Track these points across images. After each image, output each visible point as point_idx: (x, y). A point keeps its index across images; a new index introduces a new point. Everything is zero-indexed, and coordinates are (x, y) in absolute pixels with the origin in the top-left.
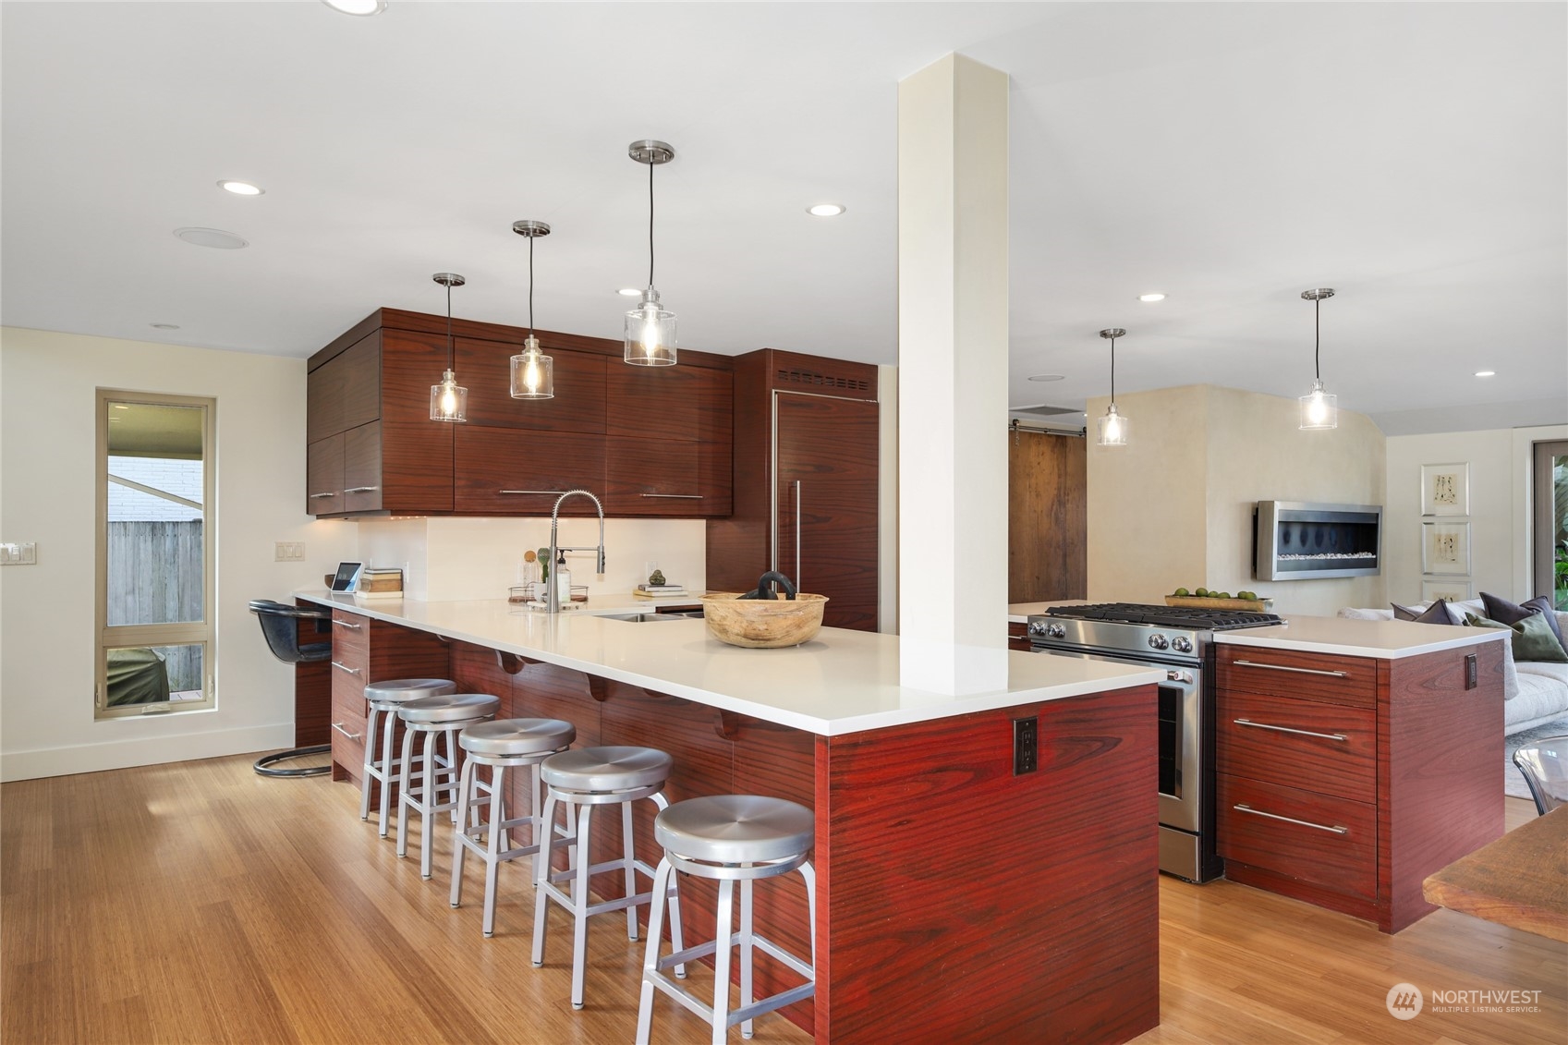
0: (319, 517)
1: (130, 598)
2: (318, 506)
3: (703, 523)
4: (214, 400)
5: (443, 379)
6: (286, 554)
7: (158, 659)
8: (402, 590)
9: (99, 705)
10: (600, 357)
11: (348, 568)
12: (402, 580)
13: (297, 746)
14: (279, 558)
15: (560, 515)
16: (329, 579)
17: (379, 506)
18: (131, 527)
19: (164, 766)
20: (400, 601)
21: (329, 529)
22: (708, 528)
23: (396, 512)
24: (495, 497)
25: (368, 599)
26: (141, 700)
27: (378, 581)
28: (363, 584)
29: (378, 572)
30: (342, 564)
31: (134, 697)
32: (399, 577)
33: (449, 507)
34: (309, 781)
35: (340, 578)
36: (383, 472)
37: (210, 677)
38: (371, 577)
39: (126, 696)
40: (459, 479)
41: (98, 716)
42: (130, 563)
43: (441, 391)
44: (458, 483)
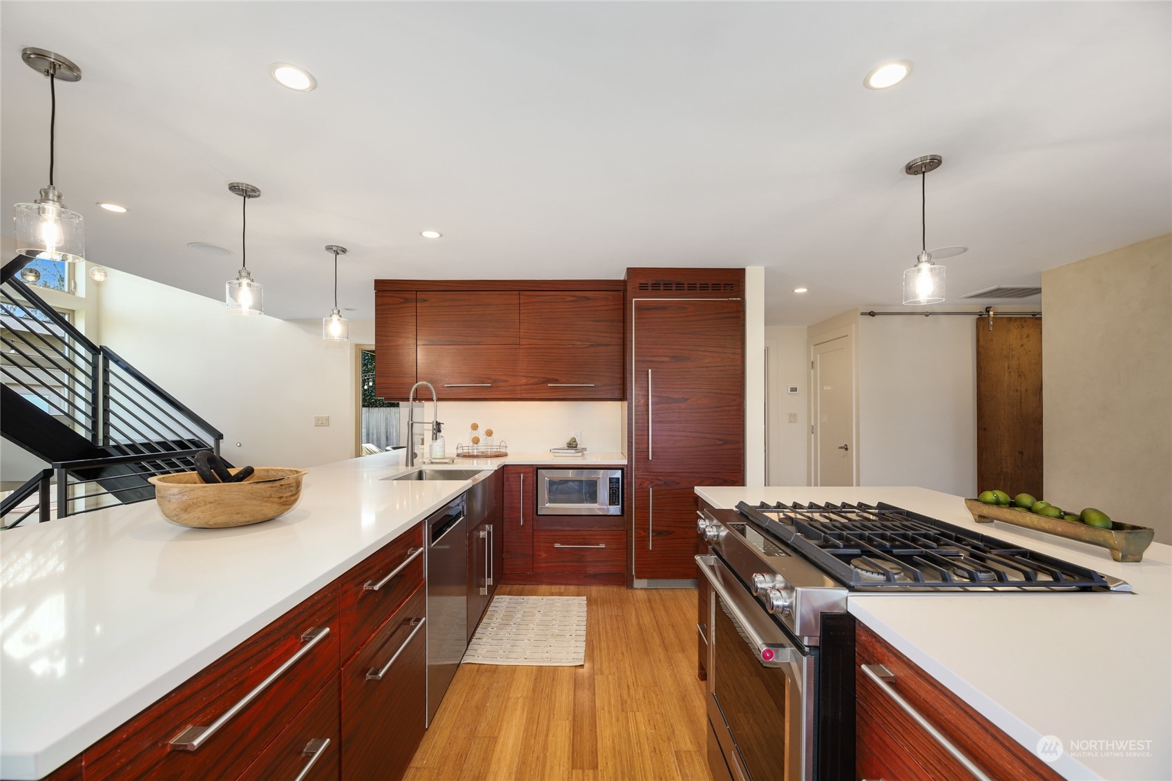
10: (515, 292)
40: (420, 378)
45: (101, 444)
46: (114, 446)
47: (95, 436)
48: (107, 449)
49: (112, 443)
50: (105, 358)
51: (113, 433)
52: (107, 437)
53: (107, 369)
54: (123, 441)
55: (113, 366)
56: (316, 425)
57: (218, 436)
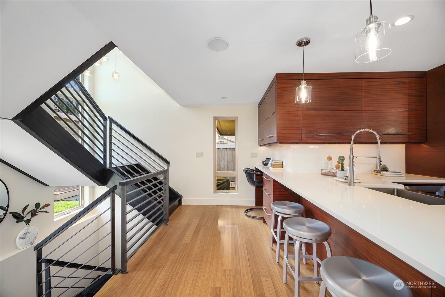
0: (261, 146)
1: (232, 163)
2: (261, 143)
3: (404, 146)
4: (237, 117)
5: (301, 84)
6: (254, 155)
7: (227, 179)
8: (283, 167)
9: (215, 189)
10: (360, 80)
11: (268, 159)
12: (283, 164)
13: (256, 205)
14: (251, 157)
15: (355, 142)
16: (263, 162)
17: (276, 141)
18: (232, 149)
19: (227, 206)
20: (282, 171)
21: (264, 149)
22: (407, 148)
23: (281, 143)
24: (317, 136)
25: (273, 170)
26: (223, 189)
27: (276, 165)
28: (271, 165)
29: (276, 162)
30: (266, 158)
31: (222, 188)
32: (282, 163)
33: (300, 140)
34: (257, 221)
35: (266, 162)
36: (277, 129)
37: (237, 185)
38: (274, 163)
39: (221, 187)
40: (303, 130)
41: (214, 192)
42: (232, 156)
43: (300, 89)
44: (303, 132)
45: (108, 166)
46: (114, 168)
47: (105, 162)
48: (111, 169)
49: (113, 166)
50: (110, 122)
51: (114, 161)
52: (111, 163)
53: (111, 128)
54: (119, 165)
55: (114, 126)
56: (197, 157)
57: (168, 163)
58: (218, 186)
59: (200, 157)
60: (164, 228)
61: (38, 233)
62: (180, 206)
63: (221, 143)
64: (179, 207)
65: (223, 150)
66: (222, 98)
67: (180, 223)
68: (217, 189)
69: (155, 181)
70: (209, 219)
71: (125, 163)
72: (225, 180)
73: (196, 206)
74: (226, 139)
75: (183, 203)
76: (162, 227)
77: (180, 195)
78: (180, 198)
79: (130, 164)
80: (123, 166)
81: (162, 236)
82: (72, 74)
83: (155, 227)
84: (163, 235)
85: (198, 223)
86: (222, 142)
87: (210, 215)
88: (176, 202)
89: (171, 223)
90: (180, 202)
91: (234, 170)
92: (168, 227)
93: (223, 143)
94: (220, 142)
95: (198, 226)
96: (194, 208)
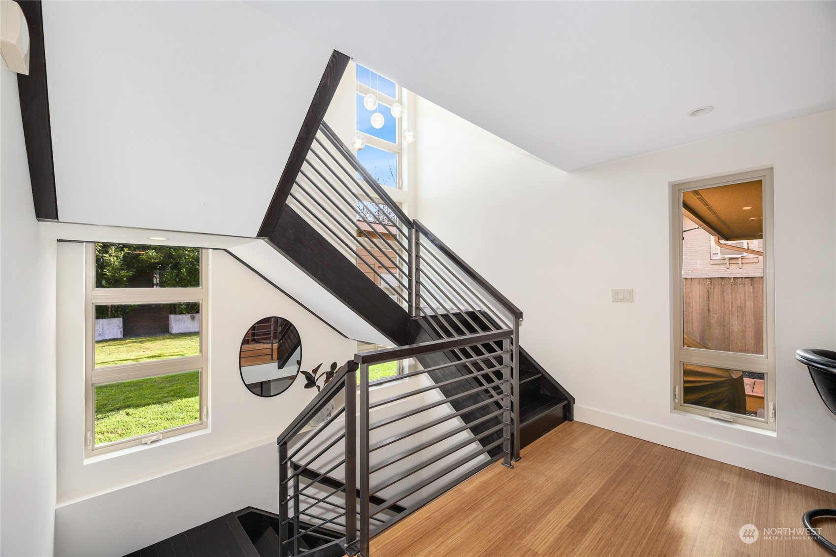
9: (677, 401)
39: (705, 398)
45: (414, 315)
46: (422, 318)
47: (410, 307)
48: (419, 321)
49: (421, 314)
50: (416, 231)
51: (422, 304)
52: (418, 308)
53: (418, 242)
54: (429, 312)
55: (422, 238)
56: (615, 300)
57: (517, 314)
58: (687, 391)
59: (623, 300)
60: (500, 473)
61: (333, 408)
62: (567, 422)
63: (732, 262)
64: (564, 424)
65: (739, 281)
66: (694, 113)
67: (547, 473)
68: (686, 401)
69: (489, 353)
70: (638, 492)
71: (451, 308)
72: (723, 377)
73: (612, 435)
74: (748, 250)
75: (578, 416)
76: (499, 467)
77: (567, 395)
78: (566, 402)
79: (459, 312)
80: (447, 315)
81: (487, 494)
82: (298, 145)
83: (483, 458)
84: (490, 492)
85: (597, 493)
86: (737, 259)
87: (646, 480)
88: (557, 410)
89: (524, 464)
90: (567, 413)
91: (758, 348)
92: (512, 473)
93: (740, 261)
94: (730, 259)
95: (593, 502)
96: (604, 441)
